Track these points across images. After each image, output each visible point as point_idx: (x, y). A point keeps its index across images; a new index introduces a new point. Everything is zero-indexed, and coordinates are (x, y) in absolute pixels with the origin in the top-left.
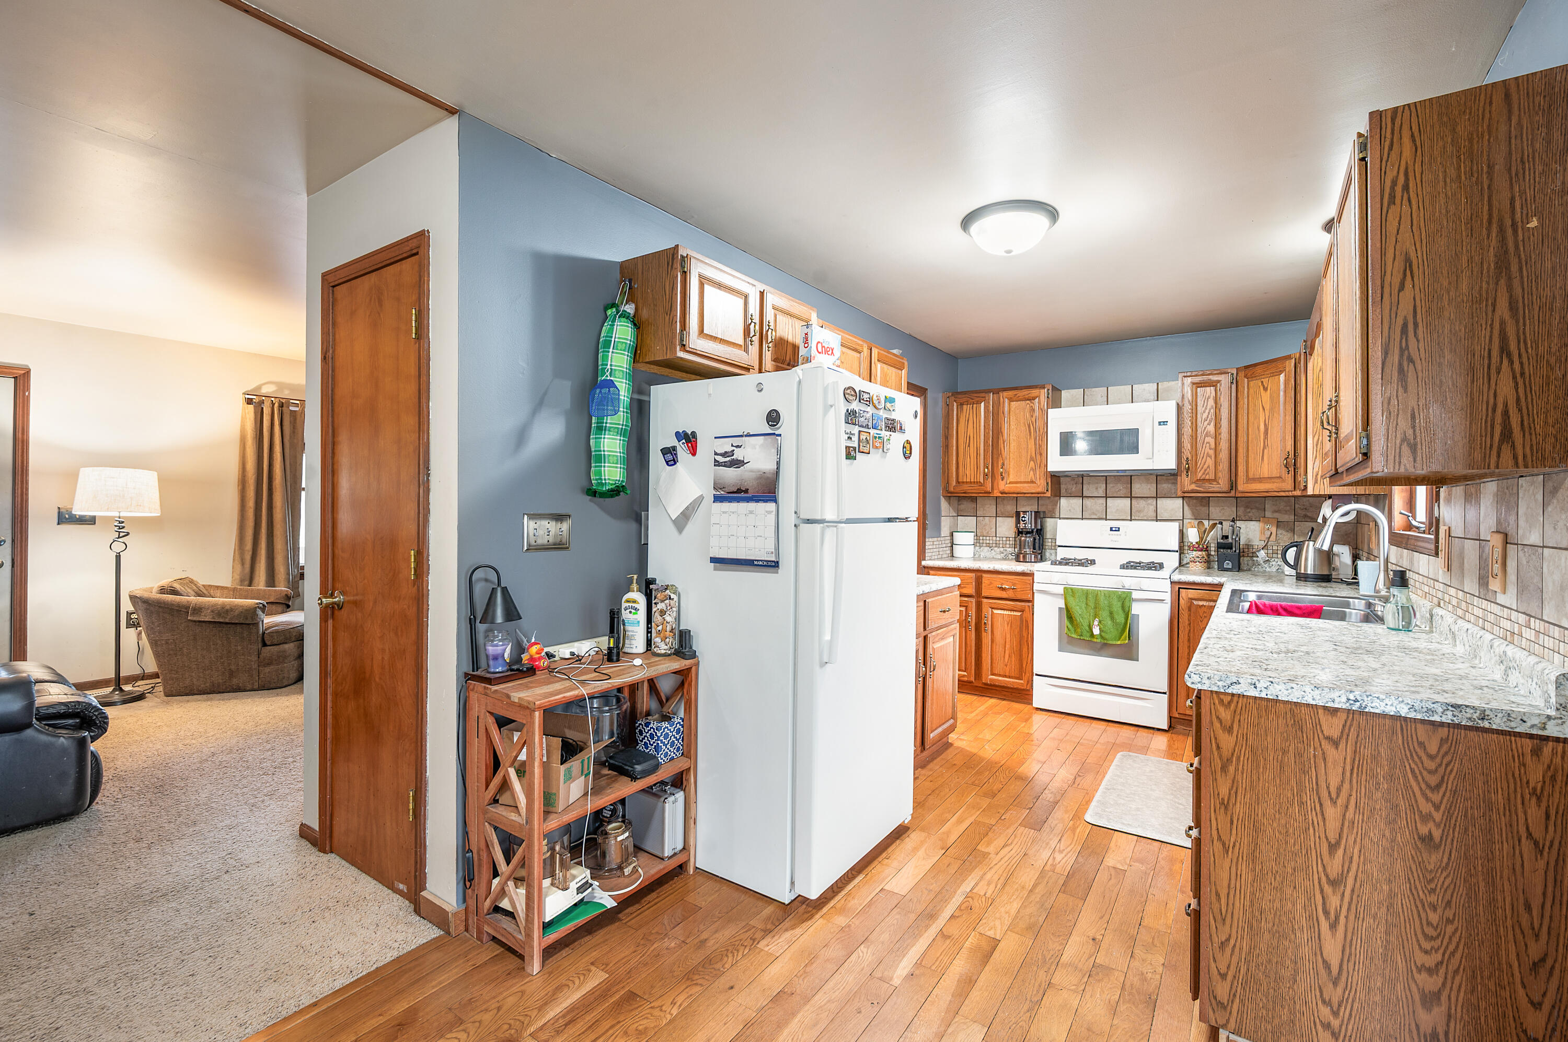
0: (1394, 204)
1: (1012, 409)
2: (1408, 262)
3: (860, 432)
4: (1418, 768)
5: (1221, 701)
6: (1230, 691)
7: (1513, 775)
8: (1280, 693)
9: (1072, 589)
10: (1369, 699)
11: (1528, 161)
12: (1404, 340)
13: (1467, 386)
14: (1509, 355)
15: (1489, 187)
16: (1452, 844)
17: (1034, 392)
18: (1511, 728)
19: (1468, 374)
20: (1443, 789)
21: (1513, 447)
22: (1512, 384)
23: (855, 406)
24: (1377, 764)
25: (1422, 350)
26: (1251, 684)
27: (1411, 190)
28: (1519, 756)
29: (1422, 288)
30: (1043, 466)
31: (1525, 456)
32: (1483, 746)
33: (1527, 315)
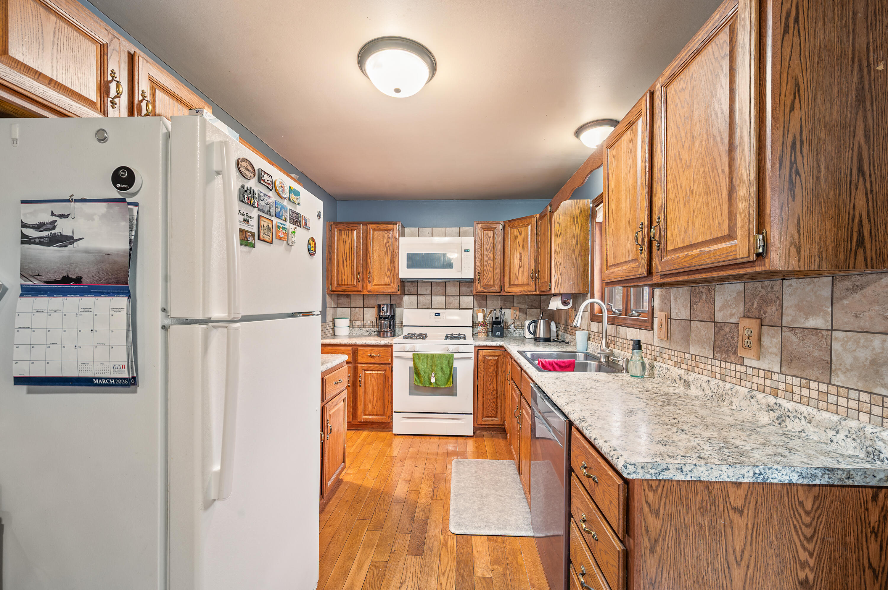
0: (788, 33)
1: (376, 236)
2: (797, 85)
3: (259, 217)
4: (799, 523)
5: (650, 486)
6: (660, 478)
7: (861, 518)
8: (702, 474)
9: (418, 355)
10: (770, 471)
11: (879, 15)
12: (793, 155)
13: (835, 199)
14: (864, 175)
15: (853, 31)
16: (821, 583)
17: (390, 226)
18: (867, 483)
19: (836, 189)
20: (815, 538)
21: (865, 251)
22: (865, 199)
23: (252, 184)
24: (770, 525)
25: (806, 165)
26: (679, 469)
27: (800, 23)
28: (864, 503)
29: (806, 110)
30: (396, 274)
31: (872, 259)
32: (841, 498)
33: (875, 142)
